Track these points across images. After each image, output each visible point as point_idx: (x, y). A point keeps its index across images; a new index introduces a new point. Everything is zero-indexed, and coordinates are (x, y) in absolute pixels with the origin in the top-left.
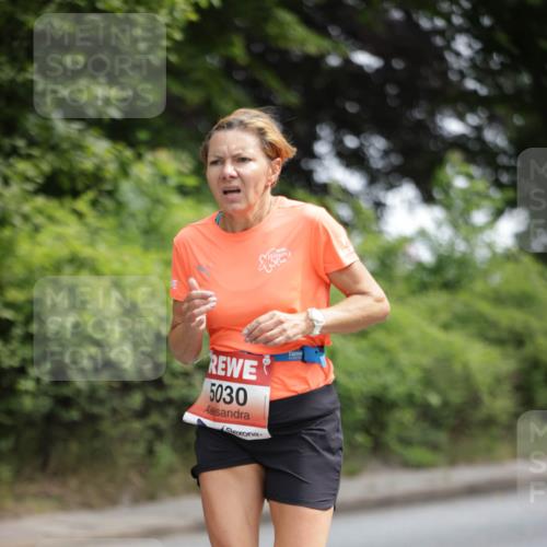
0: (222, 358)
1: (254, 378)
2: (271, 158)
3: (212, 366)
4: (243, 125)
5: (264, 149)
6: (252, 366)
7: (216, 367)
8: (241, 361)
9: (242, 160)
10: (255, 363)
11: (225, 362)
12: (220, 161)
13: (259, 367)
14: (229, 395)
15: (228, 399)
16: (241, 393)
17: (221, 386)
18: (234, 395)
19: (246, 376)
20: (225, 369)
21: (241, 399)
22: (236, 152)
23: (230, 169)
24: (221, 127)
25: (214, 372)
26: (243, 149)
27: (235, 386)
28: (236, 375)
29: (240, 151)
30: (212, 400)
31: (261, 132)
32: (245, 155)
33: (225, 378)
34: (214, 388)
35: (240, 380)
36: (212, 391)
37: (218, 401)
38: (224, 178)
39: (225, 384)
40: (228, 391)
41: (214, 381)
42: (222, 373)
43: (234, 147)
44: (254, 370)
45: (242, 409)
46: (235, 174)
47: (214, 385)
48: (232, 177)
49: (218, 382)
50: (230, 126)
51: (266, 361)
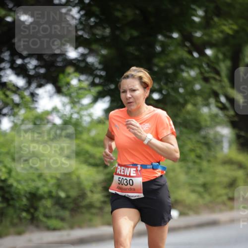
0: (123, 168)
1: (135, 175)
3: (118, 171)
4: (133, 76)
5: (142, 85)
7: (120, 171)
8: (129, 169)
9: (134, 90)
10: (135, 169)
11: (124, 170)
12: (125, 92)
13: (137, 171)
14: (126, 182)
15: (126, 184)
16: (131, 181)
17: (123, 179)
18: (128, 182)
19: (132, 175)
20: (124, 172)
21: (131, 184)
22: (131, 88)
23: (129, 95)
24: (125, 78)
25: (120, 173)
26: (133, 86)
27: (128, 179)
28: (128, 175)
29: (132, 87)
30: (119, 184)
31: (140, 78)
33: (124, 176)
35: (130, 176)
36: (119, 180)
37: (122, 185)
38: (127, 99)
41: (120, 177)
42: (123, 174)
43: (130, 85)
44: (135, 172)
45: (132, 187)
48: (130, 98)
49: (121, 177)
50: (128, 77)
51: (139, 168)
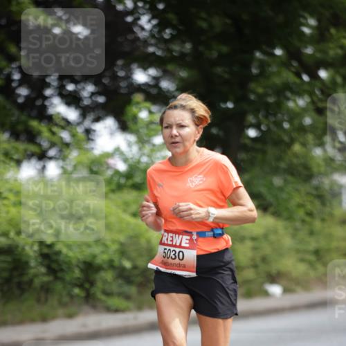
0: (170, 235)
1: (187, 245)
2: (197, 125)
3: (164, 239)
4: (183, 107)
5: (194, 121)
6: (187, 239)
7: (167, 240)
8: (181, 236)
9: (181, 126)
10: (189, 238)
11: (172, 237)
12: (170, 127)
13: (191, 240)
14: (174, 255)
15: (174, 257)
16: (181, 254)
17: (170, 250)
18: (177, 254)
19: (183, 245)
20: (172, 241)
21: (181, 257)
22: (179, 122)
23: (175, 132)
25: (166, 242)
26: (182, 120)
27: (178, 250)
28: (178, 244)
29: (181, 122)
30: (164, 257)
31: (192, 111)
32: (183, 124)
33: (172, 245)
34: (166, 251)
35: (180, 246)
36: (165, 252)
37: (168, 258)
38: (172, 137)
39: (172, 249)
40: (174, 252)
41: (166, 247)
42: (170, 243)
43: (178, 119)
44: (188, 241)
45: (182, 262)
46: (177, 134)
47: (165, 249)
48: (176, 136)
49: (168, 248)
50: (175, 107)
51: (195, 237)
